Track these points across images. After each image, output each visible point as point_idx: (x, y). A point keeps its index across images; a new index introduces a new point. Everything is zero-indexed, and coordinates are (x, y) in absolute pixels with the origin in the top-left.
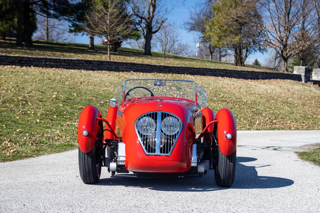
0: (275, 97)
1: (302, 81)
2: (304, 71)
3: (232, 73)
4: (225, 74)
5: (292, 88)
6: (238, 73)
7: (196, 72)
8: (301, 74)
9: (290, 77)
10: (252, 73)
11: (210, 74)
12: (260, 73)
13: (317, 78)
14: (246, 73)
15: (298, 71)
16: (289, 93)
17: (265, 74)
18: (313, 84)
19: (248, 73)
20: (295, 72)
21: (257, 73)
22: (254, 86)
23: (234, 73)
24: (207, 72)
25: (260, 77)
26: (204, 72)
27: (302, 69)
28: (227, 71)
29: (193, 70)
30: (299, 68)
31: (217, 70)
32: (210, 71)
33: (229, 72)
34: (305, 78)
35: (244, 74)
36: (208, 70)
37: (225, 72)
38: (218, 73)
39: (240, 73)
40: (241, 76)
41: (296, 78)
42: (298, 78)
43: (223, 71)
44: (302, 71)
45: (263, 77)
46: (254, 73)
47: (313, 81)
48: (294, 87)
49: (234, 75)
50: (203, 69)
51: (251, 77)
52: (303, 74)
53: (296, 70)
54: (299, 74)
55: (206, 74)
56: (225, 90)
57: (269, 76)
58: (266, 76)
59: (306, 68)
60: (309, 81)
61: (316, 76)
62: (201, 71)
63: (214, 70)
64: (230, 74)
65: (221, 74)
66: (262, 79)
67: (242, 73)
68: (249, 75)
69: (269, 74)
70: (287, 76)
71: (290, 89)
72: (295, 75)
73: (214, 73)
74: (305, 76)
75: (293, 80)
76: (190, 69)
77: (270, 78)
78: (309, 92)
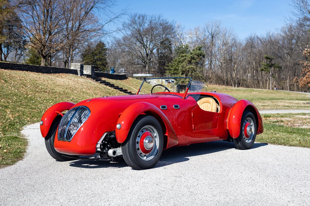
0: (74, 88)
1: (78, 75)
2: (80, 67)
3: (32, 68)
4: (28, 69)
5: (78, 81)
6: (37, 68)
7: (6, 67)
8: (77, 69)
9: (70, 72)
10: (46, 69)
11: (17, 68)
12: (51, 68)
13: (87, 73)
14: (42, 68)
15: (75, 67)
16: (79, 85)
17: (54, 69)
18: (87, 77)
19: (43, 68)
20: (72, 68)
21: (49, 69)
22: (54, 79)
23: (34, 68)
24: (15, 67)
25: (51, 72)
26: (12, 67)
27: (78, 66)
28: (29, 66)
29: (4, 65)
30: (76, 65)
31: (22, 66)
32: (17, 66)
33: (30, 67)
34: (80, 73)
35: (41, 69)
36: (15, 65)
37: (27, 67)
38: (23, 68)
39: (38, 68)
40: (39, 71)
41: (74, 73)
42: (75, 72)
43: (26, 67)
44: (78, 67)
45: (53, 72)
46: (47, 68)
47: (85, 75)
48: (78, 80)
49: (34, 70)
50: (11, 64)
51: (46, 71)
52: (79, 70)
53: (72, 66)
54: (76, 69)
55: (14, 68)
56: (38, 82)
57: (57, 71)
58: (55, 71)
59: (81, 65)
60: (83, 75)
61: (86, 71)
62: (10, 66)
63: (20, 66)
64: (31, 69)
65: (25, 69)
66: (53, 73)
67: (40, 68)
68: (44, 70)
69: (57, 69)
70: (68, 71)
71: (77, 81)
72: (73, 70)
73: (20, 68)
74: (80, 71)
75: (74, 74)
76: (2, 64)
77: (59, 73)
78: (90, 84)
